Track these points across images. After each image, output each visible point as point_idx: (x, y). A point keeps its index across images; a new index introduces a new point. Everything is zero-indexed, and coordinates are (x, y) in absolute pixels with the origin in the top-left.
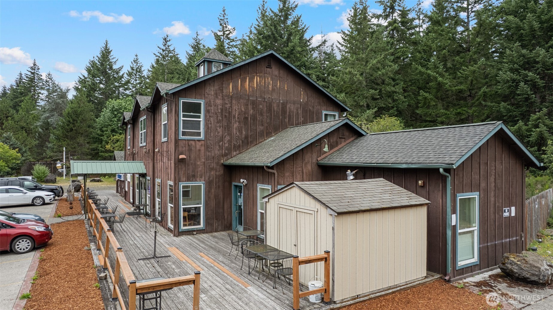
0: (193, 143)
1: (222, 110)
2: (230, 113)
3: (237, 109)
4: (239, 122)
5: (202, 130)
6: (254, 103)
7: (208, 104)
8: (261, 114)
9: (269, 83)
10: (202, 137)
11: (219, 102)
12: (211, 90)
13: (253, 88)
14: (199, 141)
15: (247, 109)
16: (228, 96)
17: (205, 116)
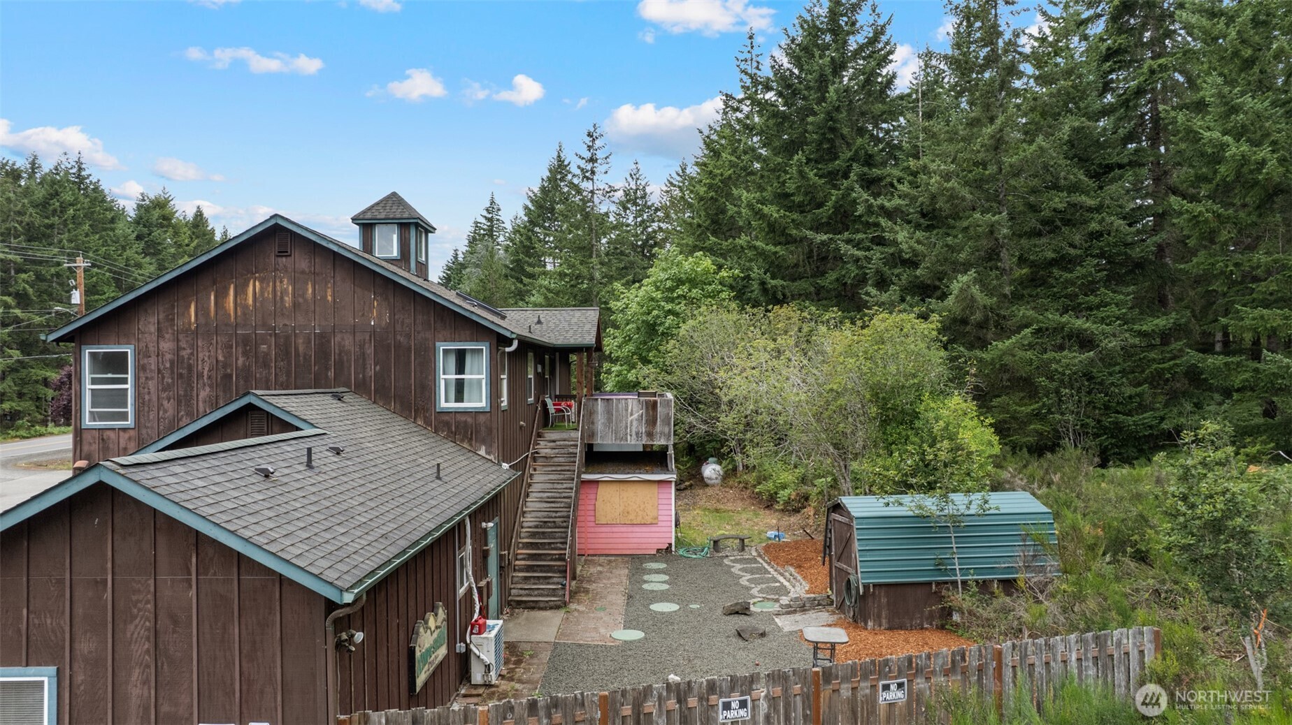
0: (112, 435)
1: (172, 362)
2: (190, 368)
3: (206, 358)
4: (211, 386)
5: (130, 409)
6: (245, 341)
7: (141, 354)
8: (266, 365)
9: (284, 292)
10: (130, 422)
11: (166, 346)
12: (149, 323)
13: (247, 306)
14: (125, 430)
15: (228, 356)
16: (186, 331)
17: (137, 378)
